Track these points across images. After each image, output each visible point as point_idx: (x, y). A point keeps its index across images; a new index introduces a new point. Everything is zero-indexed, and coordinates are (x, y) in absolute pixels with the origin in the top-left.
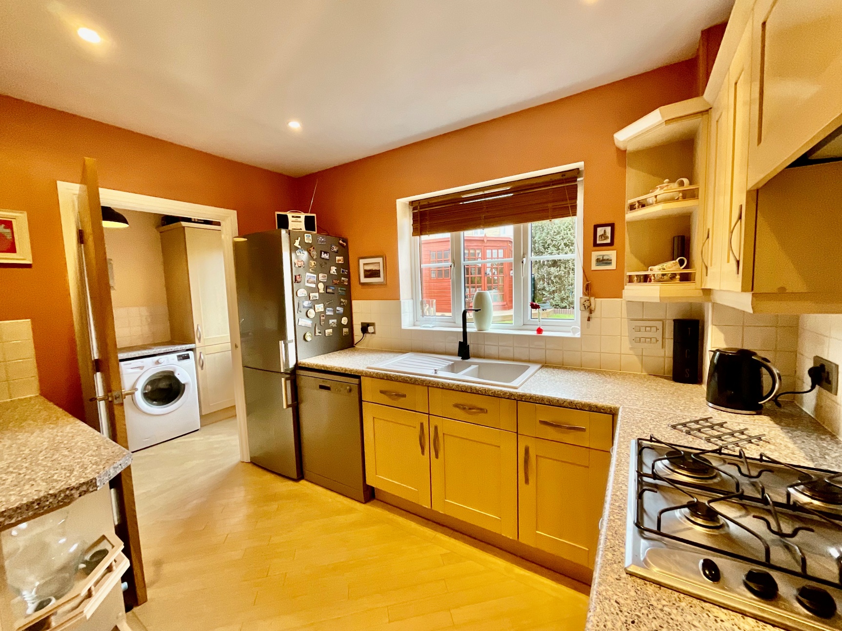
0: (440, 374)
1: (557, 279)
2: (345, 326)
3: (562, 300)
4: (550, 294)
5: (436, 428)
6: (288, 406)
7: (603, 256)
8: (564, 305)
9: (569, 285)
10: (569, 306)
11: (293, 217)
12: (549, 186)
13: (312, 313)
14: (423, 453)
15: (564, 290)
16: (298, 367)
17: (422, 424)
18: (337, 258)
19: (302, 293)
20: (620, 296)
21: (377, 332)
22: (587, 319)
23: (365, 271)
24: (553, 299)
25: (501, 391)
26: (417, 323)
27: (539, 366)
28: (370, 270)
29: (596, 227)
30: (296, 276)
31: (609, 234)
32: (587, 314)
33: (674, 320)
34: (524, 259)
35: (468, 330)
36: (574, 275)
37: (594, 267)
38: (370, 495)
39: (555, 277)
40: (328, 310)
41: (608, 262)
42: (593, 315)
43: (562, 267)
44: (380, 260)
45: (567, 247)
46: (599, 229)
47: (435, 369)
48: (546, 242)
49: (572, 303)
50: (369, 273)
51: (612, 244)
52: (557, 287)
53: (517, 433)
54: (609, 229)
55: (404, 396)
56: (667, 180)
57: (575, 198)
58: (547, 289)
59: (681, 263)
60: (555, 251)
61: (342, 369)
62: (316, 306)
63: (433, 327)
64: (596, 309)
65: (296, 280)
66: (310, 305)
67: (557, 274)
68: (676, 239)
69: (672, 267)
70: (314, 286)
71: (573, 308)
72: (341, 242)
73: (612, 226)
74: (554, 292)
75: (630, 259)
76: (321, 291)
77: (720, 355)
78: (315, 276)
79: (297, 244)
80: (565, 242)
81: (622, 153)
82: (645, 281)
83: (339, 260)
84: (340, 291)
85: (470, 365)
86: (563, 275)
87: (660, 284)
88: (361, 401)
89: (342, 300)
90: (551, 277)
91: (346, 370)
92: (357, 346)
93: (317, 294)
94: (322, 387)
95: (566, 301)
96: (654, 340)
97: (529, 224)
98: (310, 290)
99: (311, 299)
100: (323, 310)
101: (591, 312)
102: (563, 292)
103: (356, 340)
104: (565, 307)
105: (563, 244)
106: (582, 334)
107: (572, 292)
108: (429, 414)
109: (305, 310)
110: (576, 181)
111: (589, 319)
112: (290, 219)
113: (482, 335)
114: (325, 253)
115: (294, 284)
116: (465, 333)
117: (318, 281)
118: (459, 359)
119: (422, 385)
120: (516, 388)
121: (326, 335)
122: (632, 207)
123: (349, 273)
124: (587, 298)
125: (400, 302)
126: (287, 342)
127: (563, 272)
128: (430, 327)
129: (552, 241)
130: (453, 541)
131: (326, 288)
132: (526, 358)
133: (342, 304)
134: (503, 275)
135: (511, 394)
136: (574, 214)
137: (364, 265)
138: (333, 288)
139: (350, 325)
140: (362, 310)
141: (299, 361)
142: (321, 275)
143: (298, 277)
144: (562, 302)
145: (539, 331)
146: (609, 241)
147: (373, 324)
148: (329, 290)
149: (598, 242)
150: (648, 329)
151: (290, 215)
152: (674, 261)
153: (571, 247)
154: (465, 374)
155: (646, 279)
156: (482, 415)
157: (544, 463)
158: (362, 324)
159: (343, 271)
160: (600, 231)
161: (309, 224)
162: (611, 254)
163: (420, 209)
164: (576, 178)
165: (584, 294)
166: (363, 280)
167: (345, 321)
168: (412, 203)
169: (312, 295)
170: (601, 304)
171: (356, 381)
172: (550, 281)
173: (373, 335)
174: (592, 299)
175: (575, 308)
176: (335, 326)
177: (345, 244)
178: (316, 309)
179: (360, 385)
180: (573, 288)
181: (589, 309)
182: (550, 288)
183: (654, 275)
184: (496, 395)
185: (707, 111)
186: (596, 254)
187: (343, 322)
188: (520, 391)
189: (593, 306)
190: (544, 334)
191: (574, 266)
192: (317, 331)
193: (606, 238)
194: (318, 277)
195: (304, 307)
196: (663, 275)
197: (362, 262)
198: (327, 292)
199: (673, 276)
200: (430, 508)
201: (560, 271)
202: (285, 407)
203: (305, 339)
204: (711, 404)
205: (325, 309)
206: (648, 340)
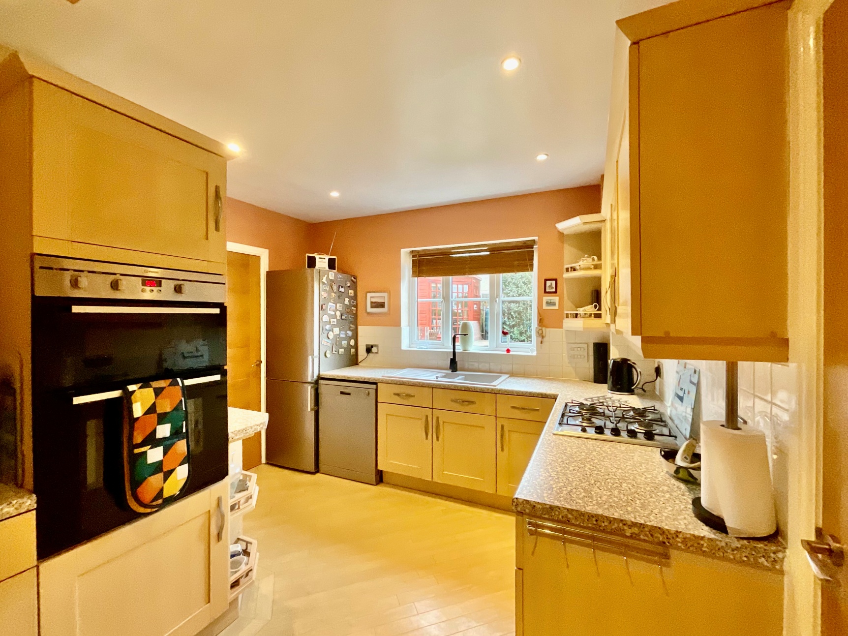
0: (440, 379)
1: (517, 314)
2: (352, 347)
3: (521, 334)
4: (510, 328)
5: (438, 418)
6: (311, 410)
7: (551, 300)
8: (523, 338)
9: (527, 320)
10: (527, 339)
11: (320, 258)
12: (515, 249)
13: (331, 335)
14: (427, 438)
15: (523, 324)
16: (320, 378)
17: (427, 417)
18: (350, 291)
19: (325, 318)
20: (561, 327)
21: (379, 352)
22: (540, 342)
23: (372, 303)
24: (513, 333)
25: (486, 388)
26: (412, 345)
27: (508, 376)
28: (375, 302)
29: (546, 280)
30: (322, 305)
31: (554, 285)
32: (540, 339)
33: (594, 343)
34: (497, 299)
35: (456, 351)
36: (531, 311)
37: (545, 307)
38: (380, 478)
39: (515, 312)
40: (342, 334)
41: (554, 304)
42: (545, 339)
43: (521, 303)
44: (385, 295)
45: (525, 286)
46: (548, 282)
47: (437, 376)
48: (507, 280)
49: (530, 337)
50: (374, 305)
51: (556, 292)
52: (516, 322)
53: (496, 416)
54: (554, 282)
55: (414, 396)
56: (586, 256)
57: (533, 259)
58: (508, 323)
59: (596, 307)
60: (514, 289)
61: (362, 378)
62: (334, 329)
63: (426, 348)
64: (546, 336)
65: (322, 308)
66: (330, 328)
67: (517, 310)
68: (593, 291)
69: (590, 309)
70: (333, 313)
71: (531, 341)
72: (352, 278)
73: (556, 280)
74: (513, 326)
75: (567, 303)
76: (338, 317)
77: (614, 361)
78: (334, 305)
79: (324, 280)
80: (523, 281)
81: (561, 234)
82: (576, 317)
83: (351, 293)
84: (350, 318)
85: (458, 375)
86: (522, 310)
87: (583, 319)
88: (377, 402)
89: (351, 325)
90: (511, 313)
91: (365, 379)
92: (360, 364)
93: (335, 320)
94: (342, 393)
95: (524, 335)
96: (583, 357)
97: (501, 275)
98: (331, 316)
99: (331, 323)
100: (338, 333)
101: (543, 337)
102: (522, 326)
103: (360, 359)
104: (524, 341)
105: (521, 282)
106: (537, 353)
107: (530, 327)
108: (432, 408)
109: (327, 332)
110: (533, 248)
111: (541, 343)
112: (317, 260)
113: (465, 353)
114: (342, 287)
115: (321, 311)
116: (454, 353)
117: (336, 310)
118: (450, 372)
119: (428, 387)
120: (495, 386)
121: (340, 353)
122: (567, 270)
123: (357, 304)
124: (540, 328)
125: (401, 328)
126: (314, 357)
127: (522, 308)
128: (425, 348)
129: (512, 279)
130: (447, 503)
131: (341, 315)
132: (499, 371)
133: (351, 329)
134: (467, 309)
135: (493, 390)
136: (532, 270)
137: (371, 297)
138: (346, 315)
139: (356, 347)
140: (367, 335)
141: (321, 373)
142: (338, 305)
143: (324, 306)
144: (521, 336)
145: (508, 351)
146: (554, 290)
147: (376, 346)
148: (343, 317)
149: (547, 290)
150: (579, 349)
151: (317, 257)
152: (591, 306)
153: (529, 286)
154: (460, 379)
155: (576, 316)
156: (472, 406)
157: (514, 436)
158: (367, 345)
159: (353, 302)
160: (548, 283)
161: (332, 264)
162: (555, 299)
163: (419, 257)
164: (533, 246)
165: (538, 325)
166: (369, 310)
167: (352, 342)
168: (412, 252)
169: (332, 320)
170: (549, 332)
171: (374, 386)
172: (510, 316)
173: (376, 354)
174: (544, 329)
175: (532, 341)
176: (345, 346)
177: (355, 280)
178: (334, 331)
179: (376, 390)
180: (531, 323)
181: (541, 335)
182: (510, 322)
183: (580, 314)
184: (482, 391)
185: (604, 221)
186: (547, 298)
187: (351, 344)
188: (499, 387)
189: (544, 334)
190: (511, 353)
191: (531, 303)
192: (334, 349)
193: (552, 288)
194: (336, 305)
195: (326, 330)
196: (585, 314)
197: (369, 295)
198: (342, 319)
199: (590, 315)
200: (431, 480)
201: (519, 307)
202: (309, 410)
203: (325, 356)
204: (610, 391)
205: (340, 332)
206: (579, 356)
